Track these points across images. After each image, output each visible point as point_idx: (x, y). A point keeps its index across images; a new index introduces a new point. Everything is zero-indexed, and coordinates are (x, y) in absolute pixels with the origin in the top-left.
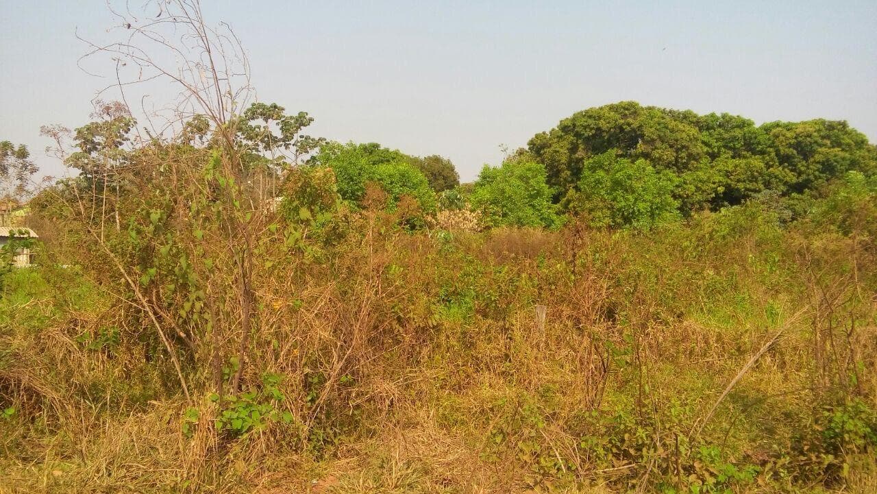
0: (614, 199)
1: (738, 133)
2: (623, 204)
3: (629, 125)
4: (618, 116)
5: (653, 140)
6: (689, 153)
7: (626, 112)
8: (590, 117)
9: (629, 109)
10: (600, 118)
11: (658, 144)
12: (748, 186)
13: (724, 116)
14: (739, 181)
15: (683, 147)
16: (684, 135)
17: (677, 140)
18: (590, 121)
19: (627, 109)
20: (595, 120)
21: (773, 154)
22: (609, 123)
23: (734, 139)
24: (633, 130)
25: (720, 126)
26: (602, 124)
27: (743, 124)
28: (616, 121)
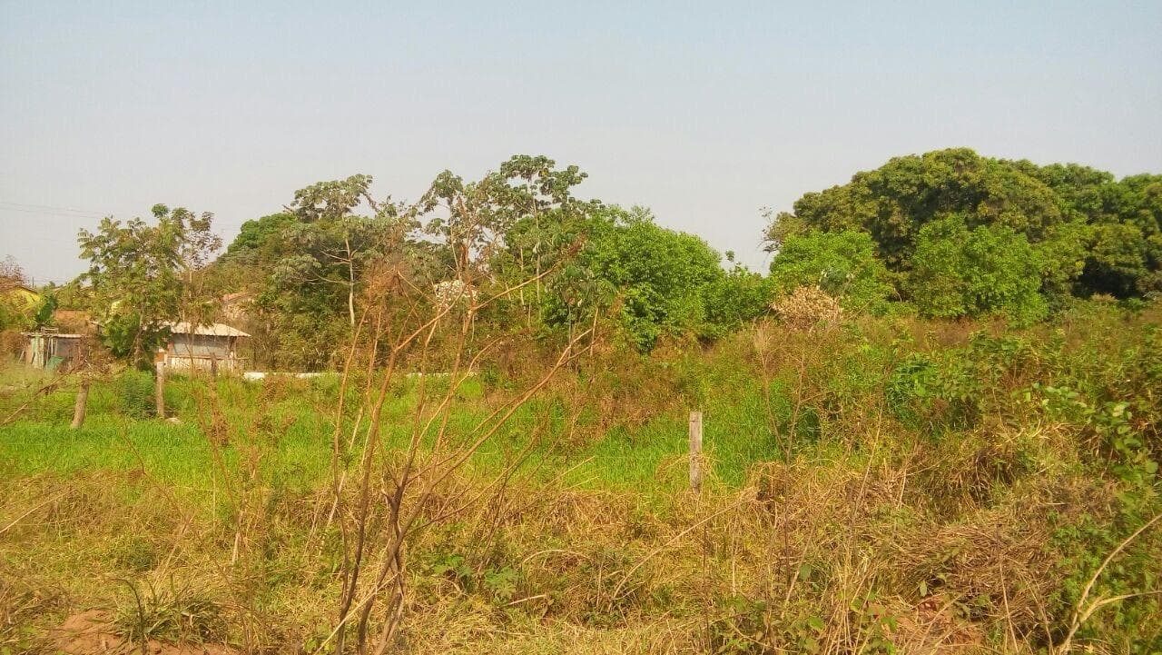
0: (968, 279)
1: (1094, 189)
2: (981, 285)
3: (966, 179)
4: (950, 169)
5: (1001, 200)
6: (1044, 217)
7: (961, 162)
8: (909, 169)
9: (963, 159)
10: (923, 171)
11: (1007, 205)
12: (1120, 260)
13: (1072, 168)
14: (1107, 253)
15: (1036, 208)
16: (1037, 193)
17: (1028, 200)
18: (909, 175)
19: (962, 159)
20: (916, 173)
21: (1152, 218)
22: (938, 177)
23: (1090, 197)
24: (973, 187)
25: (1067, 180)
26: (929, 178)
27: (1098, 178)
28: (948, 174)
